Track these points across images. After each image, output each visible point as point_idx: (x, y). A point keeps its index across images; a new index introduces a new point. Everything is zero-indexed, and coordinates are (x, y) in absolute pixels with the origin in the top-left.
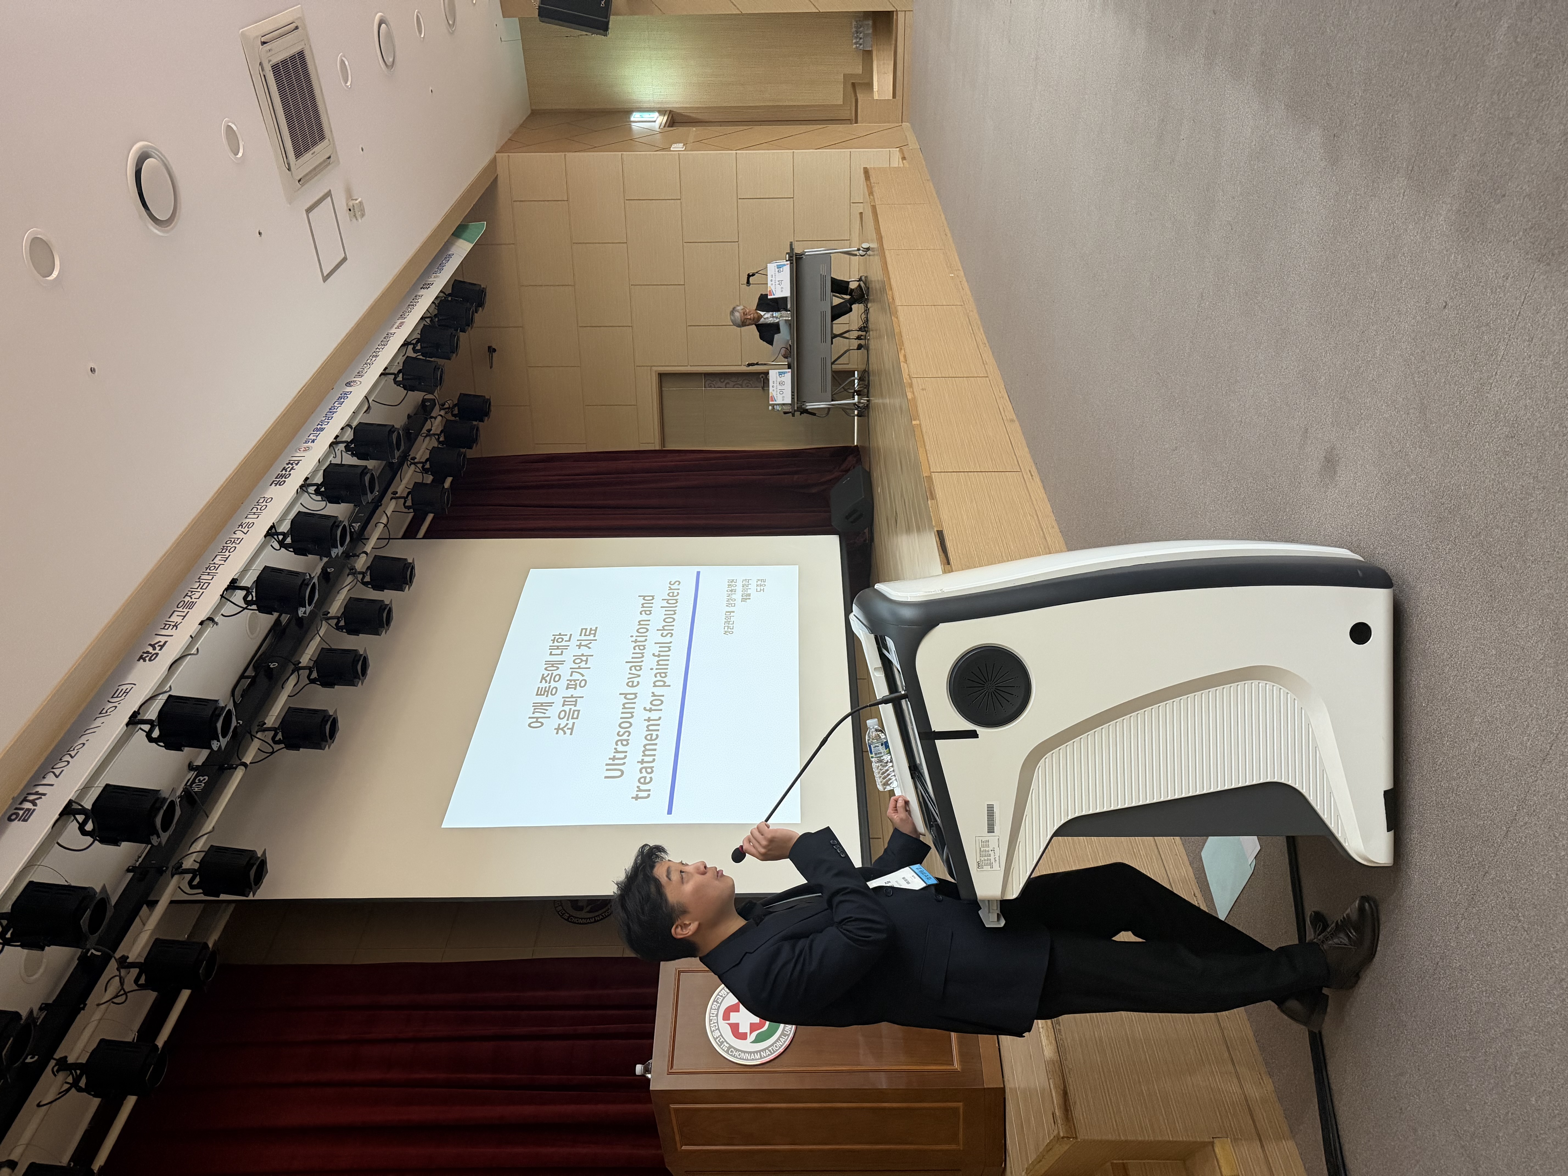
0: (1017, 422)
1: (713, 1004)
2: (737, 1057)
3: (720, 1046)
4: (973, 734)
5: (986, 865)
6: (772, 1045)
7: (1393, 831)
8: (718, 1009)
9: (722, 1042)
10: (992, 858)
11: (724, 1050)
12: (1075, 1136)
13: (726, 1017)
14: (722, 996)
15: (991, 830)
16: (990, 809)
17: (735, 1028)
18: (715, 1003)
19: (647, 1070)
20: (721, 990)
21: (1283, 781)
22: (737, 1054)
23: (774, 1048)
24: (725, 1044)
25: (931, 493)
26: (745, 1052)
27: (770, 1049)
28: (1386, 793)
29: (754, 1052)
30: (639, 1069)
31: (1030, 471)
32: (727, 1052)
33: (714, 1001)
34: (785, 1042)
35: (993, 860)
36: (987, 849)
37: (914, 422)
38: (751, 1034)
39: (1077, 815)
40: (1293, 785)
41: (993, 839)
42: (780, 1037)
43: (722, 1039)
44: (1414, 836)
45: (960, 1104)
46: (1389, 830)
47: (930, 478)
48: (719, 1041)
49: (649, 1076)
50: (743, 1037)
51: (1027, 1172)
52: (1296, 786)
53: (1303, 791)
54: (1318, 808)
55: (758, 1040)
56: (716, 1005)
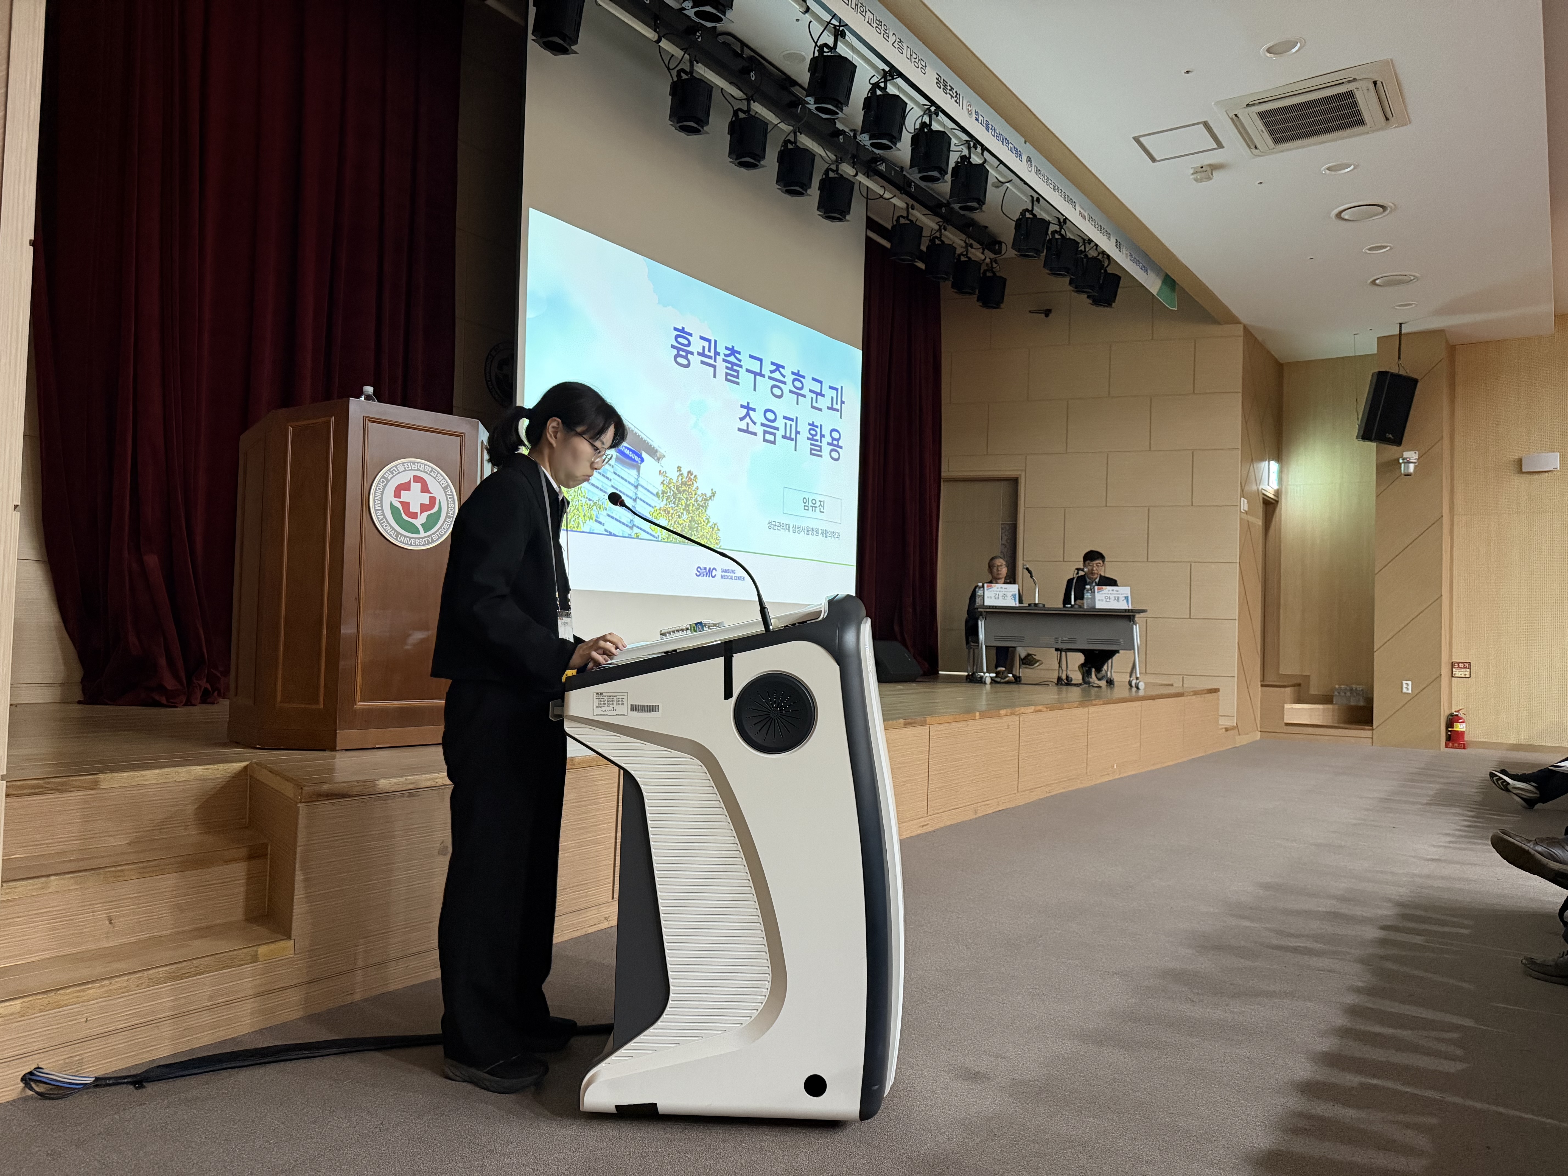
0: (974, 817)
1: (429, 466)
2: (377, 486)
3: (389, 470)
4: (728, 694)
5: (600, 701)
6: (388, 522)
7: (616, 1112)
8: (424, 472)
9: (392, 473)
10: (606, 708)
11: (385, 474)
12: (303, 801)
13: (417, 479)
14: (436, 476)
15: (634, 708)
16: (654, 708)
17: (406, 487)
18: (430, 469)
19: (368, 398)
20: (442, 476)
21: (670, 1002)
22: (381, 487)
23: (385, 524)
24: (391, 476)
25: (911, 723)
26: (382, 494)
27: (384, 520)
28: (654, 1106)
29: (381, 503)
30: (369, 390)
31: (927, 824)
32: (383, 477)
33: (432, 468)
34: (391, 536)
35: (604, 708)
36: (615, 703)
37: (977, 714)
38: (400, 502)
39: (645, 794)
40: (665, 1012)
41: (624, 709)
42: (396, 531)
43: (395, 473)
44: (611, 1131)
45: (322, 706)
46: (616, 1106)
47: (924, 723)
48: (394, 470)
49: (362, 398)
50: (397, 495)
51: (256, 763)
52: (664, 1016)
53: (659, 1023)
54: (641, 1037)
55: (394, 510)
56: (428, 469)
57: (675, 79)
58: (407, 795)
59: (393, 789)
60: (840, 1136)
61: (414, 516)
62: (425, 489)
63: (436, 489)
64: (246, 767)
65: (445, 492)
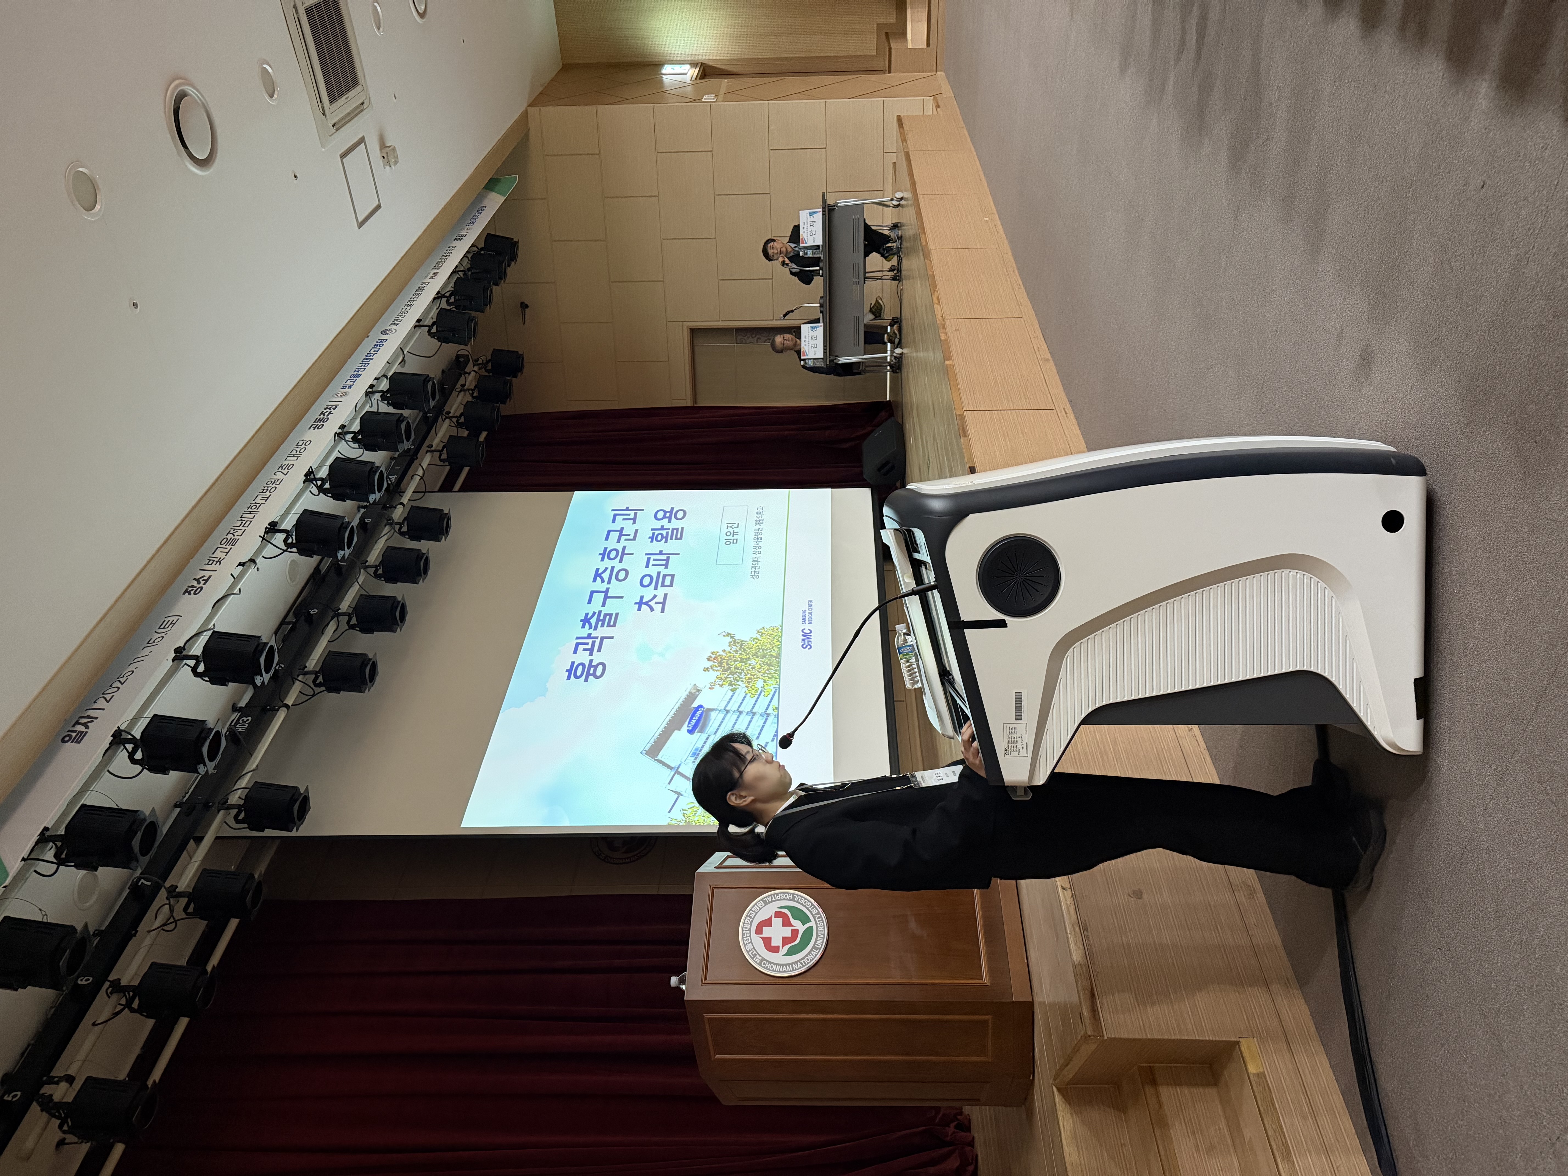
0: (1051, 361)
1: (746, 919)
2: (769, 969)
3: (752, 958)
4: (1002, 624)
5: (1014, 752)
6: (804, 958)
7: (1423, 719)
8: (751, 924)
9: (755, 955)
10: (1020, 745)
11: (756, 962)
12: (1101, 1035)
13: (759, 931)
14: (754, 911)
15: (1019, 717)
16: (1019, 697)
17: (767, 941)
18: (748, 918)
19: (682, 981)
20: (754, 906)
21: (1312, 669)
22: (769, 966)
23: (805, 961)
24: (758, 956)
25: (964, 430)
26: (777, 964)
27: (802, 961)
28: (1416, 681)
29: (786, 965)
30: (674, 980)
31: (1064, 408)
32: (760, 964)
33: (747, 916)
34: (816, 955)
35: (1020, 747)
36: (1015, 736)
37: (947, 362)
38: (783, 947)
39: (1104, 703)
40: (1322, 673)
41: (1020, 726)
42: (811, 950)
43: (755, 952)
44: (1443, 724)
45: (989, 1017)
46: (1418, 719)
47: (962, 417)
48: (752, 953)
49: (684, 987)
50: (775, 950)
51: (1055, 1080)
52: (1326, 675)
53: (1333, 680)
54: (1348, 697)
55: (789, 953)
56: (748, 920)
57: (323, 688)
58: (1085, 932)
59: (1081, 947)
60: (1442, 495)
61: (795, 932)
62: (768, 923)
63: (768, 912)
64: (1059, 1090)
65: (770, 902)
